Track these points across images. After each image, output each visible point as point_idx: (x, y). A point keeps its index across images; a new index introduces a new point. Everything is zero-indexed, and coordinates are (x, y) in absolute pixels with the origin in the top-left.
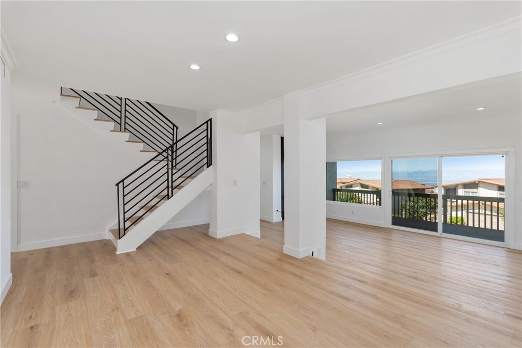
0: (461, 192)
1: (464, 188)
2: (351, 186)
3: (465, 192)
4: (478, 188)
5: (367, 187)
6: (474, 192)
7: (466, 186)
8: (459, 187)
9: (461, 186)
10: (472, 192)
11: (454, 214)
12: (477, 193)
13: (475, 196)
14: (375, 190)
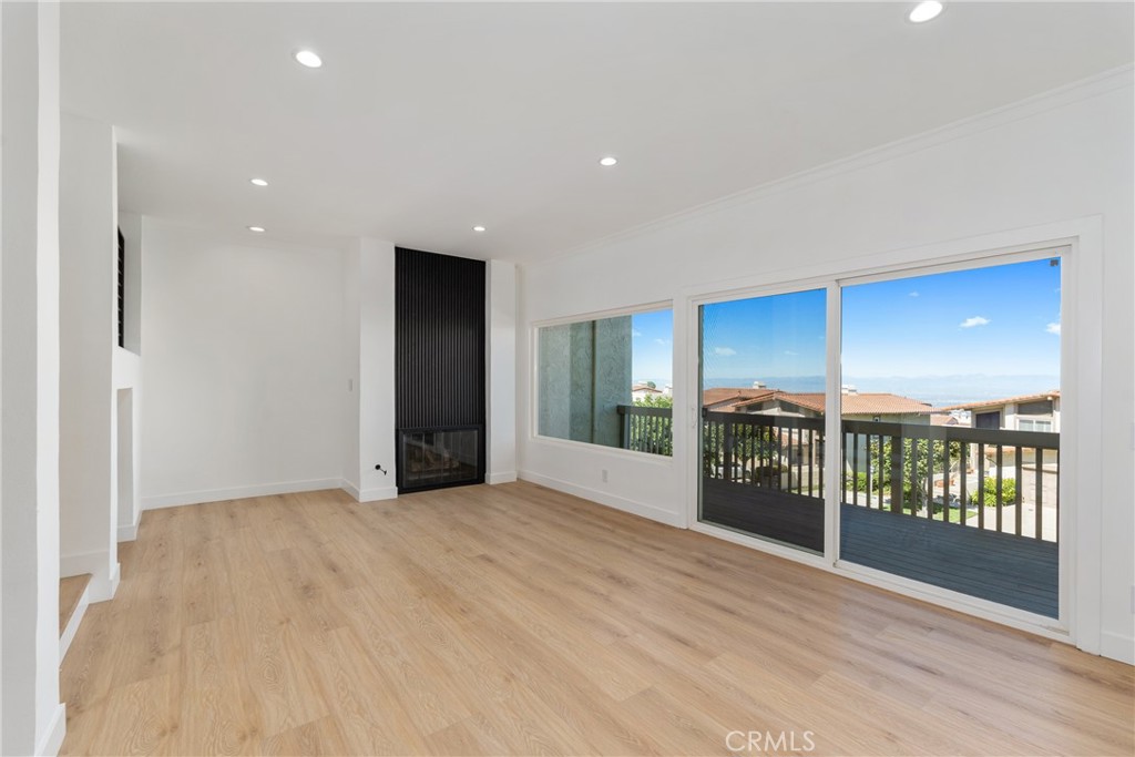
0: (1011, 422)
1: (1019, 413)
2: (759, 406)
3: (1021, 421)
4: (1051, 412)
5: (794, 408)
6: (1042, 423)
7: (1024, 407)
8: (1007, 409)
9: (1011, 408)
10: (1038, 422)
11: (991, 472)
12: (1049, 423)
13: (1045, 431)
14: (812, 416)
